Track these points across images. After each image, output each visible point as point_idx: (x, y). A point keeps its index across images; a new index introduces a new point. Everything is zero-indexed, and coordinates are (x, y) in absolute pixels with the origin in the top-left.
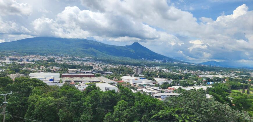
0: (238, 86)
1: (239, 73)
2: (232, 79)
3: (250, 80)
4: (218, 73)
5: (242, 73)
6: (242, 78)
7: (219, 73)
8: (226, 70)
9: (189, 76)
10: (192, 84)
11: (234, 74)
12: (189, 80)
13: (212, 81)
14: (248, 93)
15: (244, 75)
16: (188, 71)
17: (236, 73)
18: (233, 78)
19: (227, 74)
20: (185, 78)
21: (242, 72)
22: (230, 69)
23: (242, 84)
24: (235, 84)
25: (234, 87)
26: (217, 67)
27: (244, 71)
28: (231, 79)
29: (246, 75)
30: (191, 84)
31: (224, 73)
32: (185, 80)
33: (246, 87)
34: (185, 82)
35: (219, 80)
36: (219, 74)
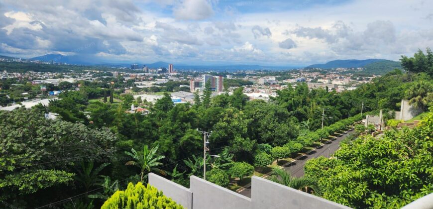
0: (98, 94)
1: (98, 73)
2: (89, 83)
3: (113, 83)
4: (66, 74)
5: (102, 73)
6: (102, 80)
7: (69, 75)
8: (80, 69)
9: (12, 83)
10: (19, 98)
11: (91, 76)
12: (13, 91)
13: (57, 89)
14: (111, 101)
15: (105, 76)
16: (10, 75)
17: (93, 73)
18: (90, 81)
19: (80, 76)
20: (3, 89)
21: (102, 71)
22: (85, 67)
23: (103, 90)
24: (94, 91)
25: (92, 96)
26: (64, 65)
27: (105, 71)
28: (87, 83)
29: (107, 75)
30: (17, 98)
31: (77, 75)
32: (3, 92)
33: (109, 93)
34: (5, 95)
35: (68, 86)
36: (69, 77)
